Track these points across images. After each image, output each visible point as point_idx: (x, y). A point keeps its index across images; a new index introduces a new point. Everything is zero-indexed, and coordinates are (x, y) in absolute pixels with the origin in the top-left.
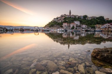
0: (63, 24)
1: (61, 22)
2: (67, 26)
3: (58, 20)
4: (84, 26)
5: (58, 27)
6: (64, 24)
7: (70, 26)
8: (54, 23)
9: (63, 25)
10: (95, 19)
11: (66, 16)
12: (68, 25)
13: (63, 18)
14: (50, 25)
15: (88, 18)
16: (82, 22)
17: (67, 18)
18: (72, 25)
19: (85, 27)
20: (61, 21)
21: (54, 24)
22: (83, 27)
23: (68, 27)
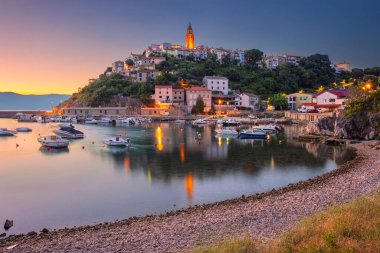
0: (154, 93)
1: (149, 79)
2: (171, 98)
3: (136, 72)
4: (245, 100)
5: (133, 105)
6: (157, 90)
7: (185, 101)
8: (113, 84)
9: (155, 97)
10: (293, 66)
11: (170, 53)
12: (178, 95)
13: (157, 61)
14: (94, 95)
15: (267, 62)
16: (238, 81)
17: (176, 62)
18: (196, 96)
19: (252, 102)
20: (144, 75)
21: (112, 89)
22: (243, 105)
23: (176, 104)
